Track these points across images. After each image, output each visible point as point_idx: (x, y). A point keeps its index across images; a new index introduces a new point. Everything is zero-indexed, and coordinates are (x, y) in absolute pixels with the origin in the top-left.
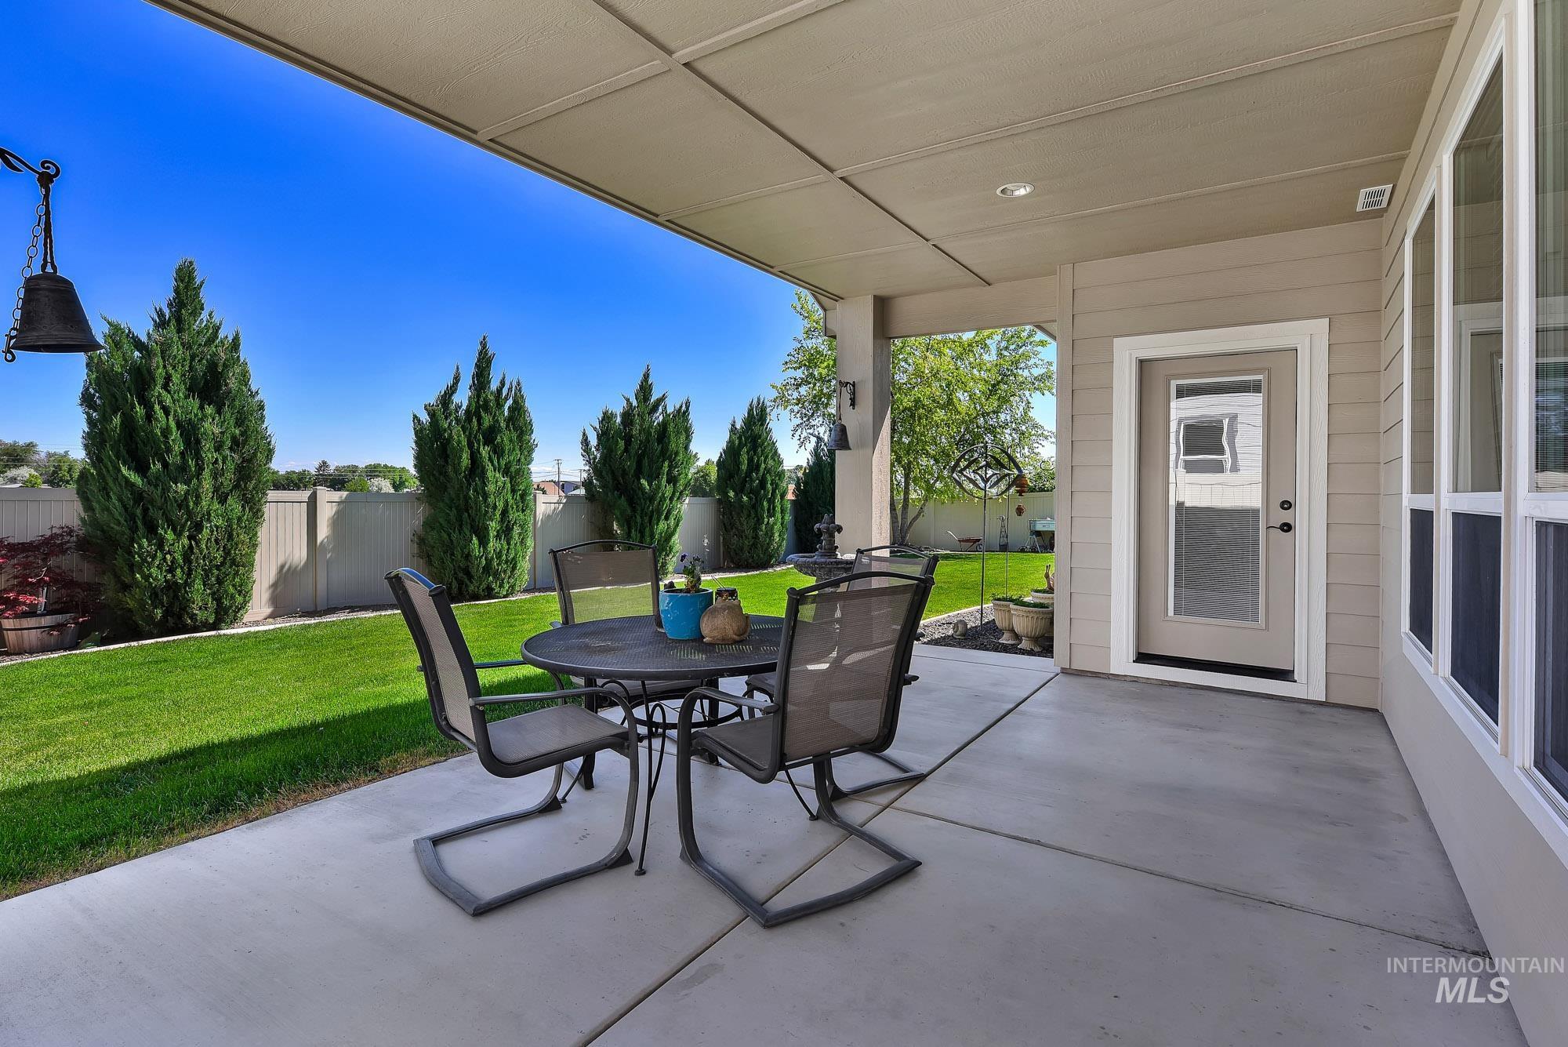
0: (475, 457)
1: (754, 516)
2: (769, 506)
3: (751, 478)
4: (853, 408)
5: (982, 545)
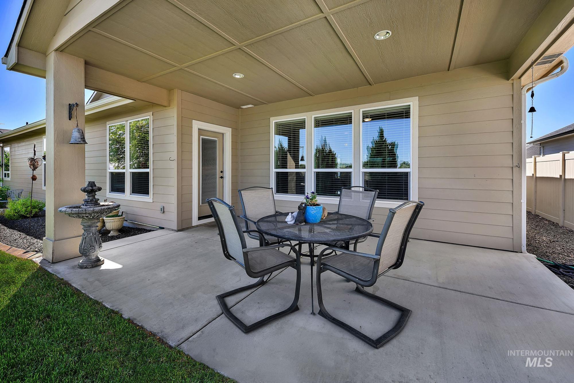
4: (70, 119)
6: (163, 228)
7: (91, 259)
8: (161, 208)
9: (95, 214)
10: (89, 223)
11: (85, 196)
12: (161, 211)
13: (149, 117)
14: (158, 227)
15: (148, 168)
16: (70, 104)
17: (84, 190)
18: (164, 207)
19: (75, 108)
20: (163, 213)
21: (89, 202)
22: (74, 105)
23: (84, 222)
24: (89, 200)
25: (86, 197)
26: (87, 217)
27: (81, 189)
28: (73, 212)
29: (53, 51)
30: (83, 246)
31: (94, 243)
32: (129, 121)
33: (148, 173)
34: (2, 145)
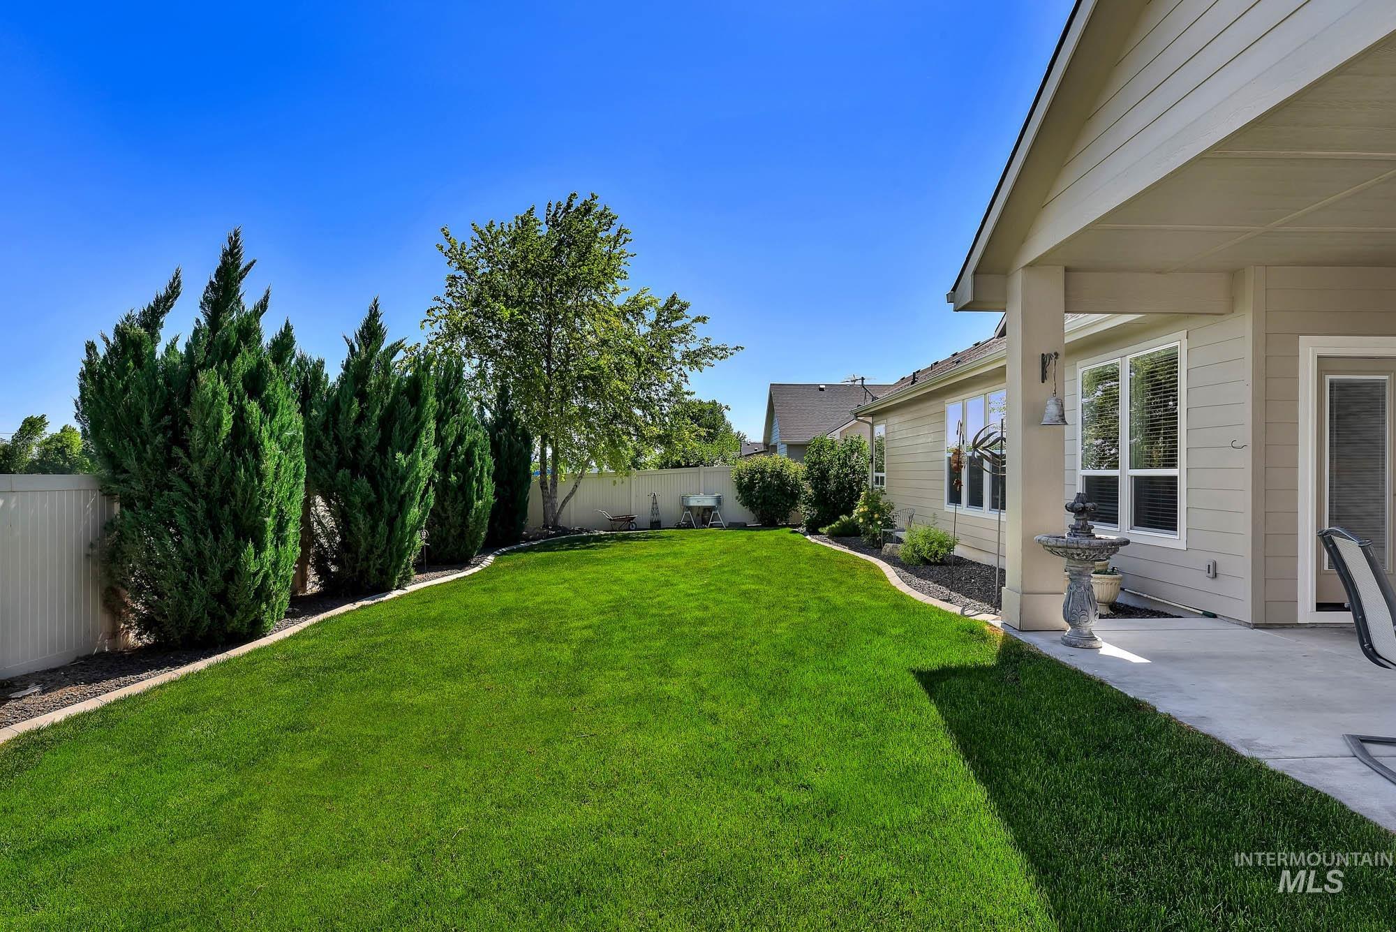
0: (240, 416)
1: (462, 498)
2: (478, 487)
3: (456, 452)
4: (1043, 382)
5: (635, 523)
6: (1214, 616)
7: (1081, 634)
8: (1209, 566)
9: (1091, 552)
10: (1079, 567)
11: (1071, 519)
12: (1209, 572)
13: (1178, 343)
14: (1201, 612)
15: (1174, 466)
16: (1043, 355)
17: (1070, 508)
18: (1215, 564)
19: (1052, 362)
20: (1213, 578)
21: (1078, 529)
22: (1050, 356)
23: (1071, 564)
24: (1080, 527)
25: (1073, 522)
26: (1078, 555)
27: (1066, 506)
28: (1059, 544)
29: (1021, 270)
30: (1070, 606)
31: (1088, 607)
32: (1129, 357)
33: (1175, 478)
34: (870, 419)
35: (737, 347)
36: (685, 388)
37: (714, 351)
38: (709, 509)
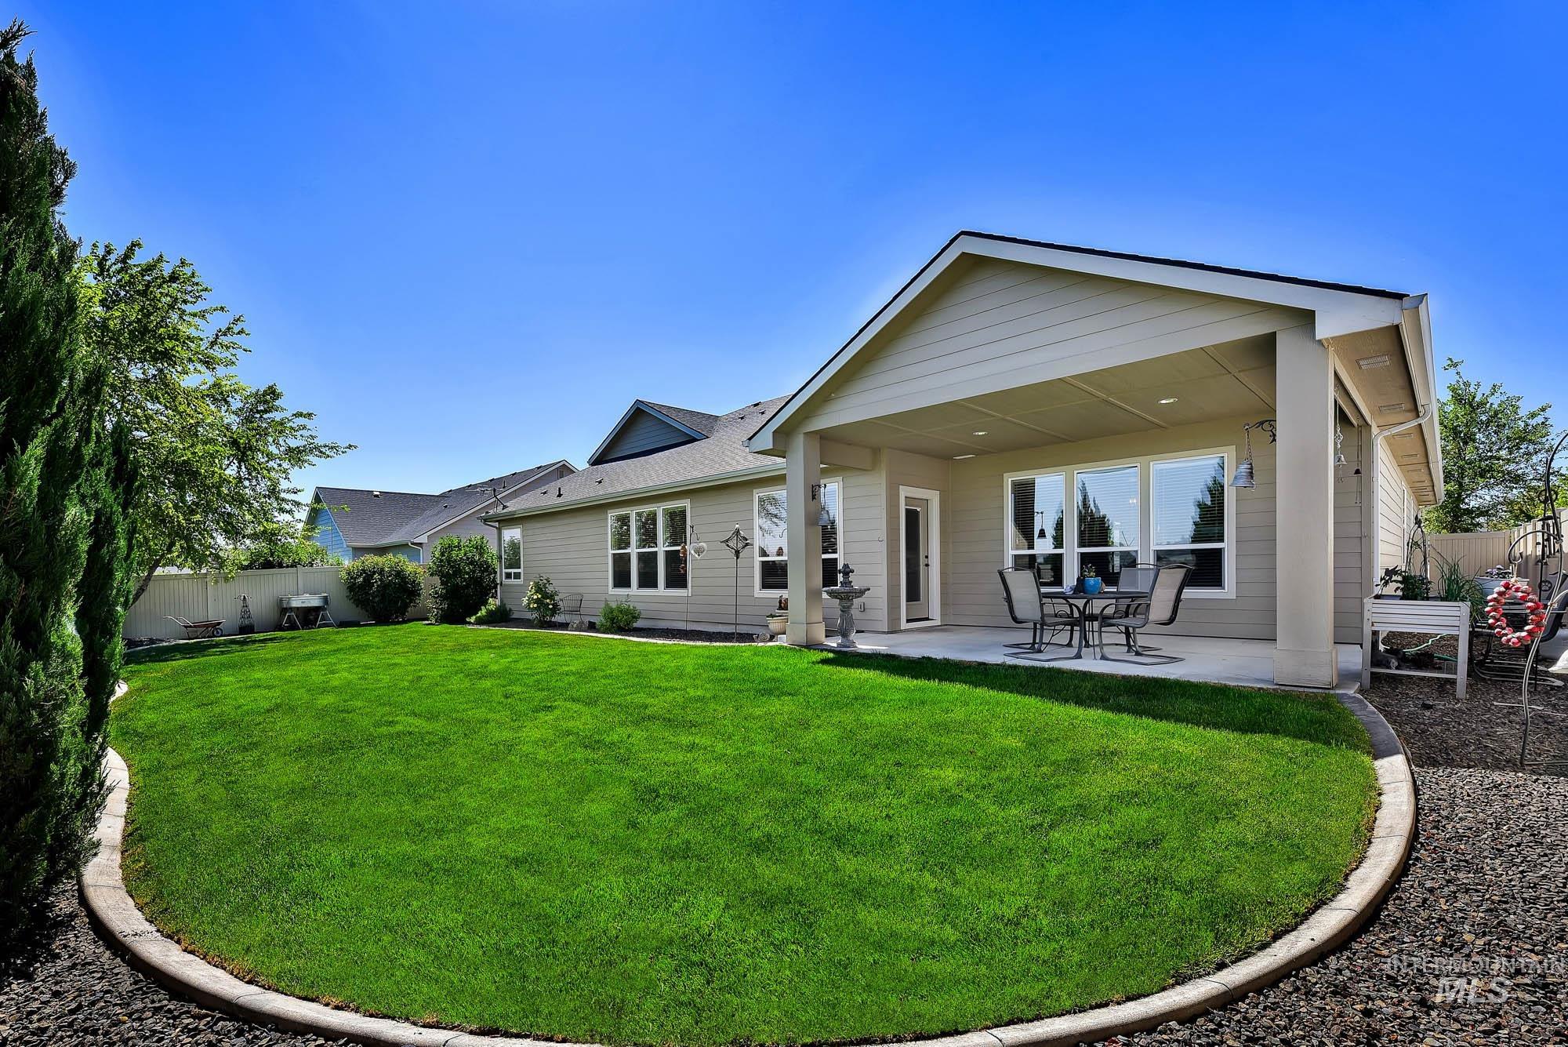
4: (813, 501)
5: (221, 630)
6: (863, 632)
7: (850, 640)
12: (861, 609)
13: (836, 483)
15: (835, 552)
16: (812, 485)
18: (864, 604)
20: (863, 611)
29: (802, 434)
33: (835, 559)
34: (497, 524)
35: (350, 446)
36: (284, 485)
37: (323, 450)
38: (317, 609)
